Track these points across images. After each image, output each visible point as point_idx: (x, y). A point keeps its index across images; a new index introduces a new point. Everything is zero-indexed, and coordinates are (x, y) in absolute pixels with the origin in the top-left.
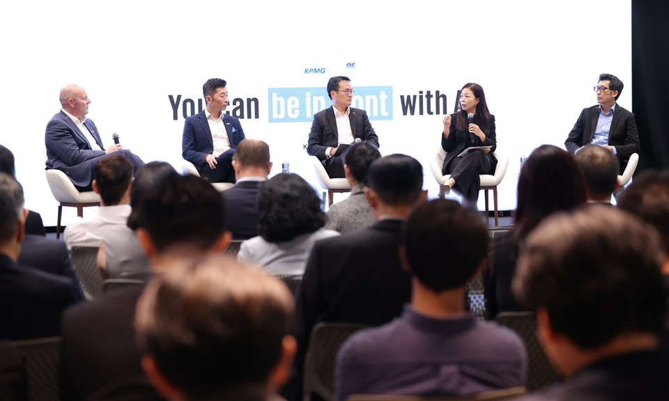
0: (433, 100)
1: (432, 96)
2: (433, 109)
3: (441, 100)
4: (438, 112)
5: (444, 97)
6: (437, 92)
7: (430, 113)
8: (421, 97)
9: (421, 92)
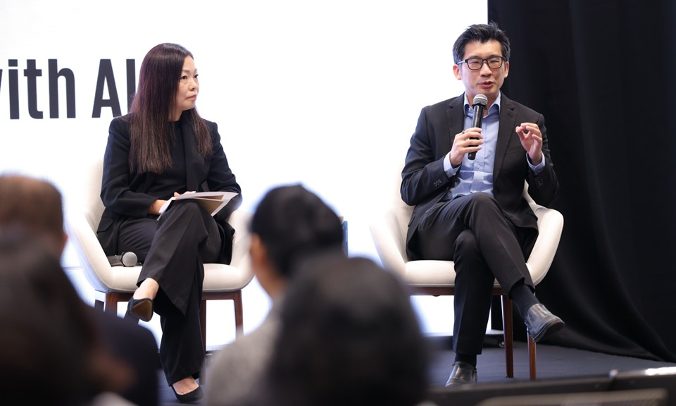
0: (43, 83)
1: (39, 73)
2: (43, 104)
3: (62, 81)
4: (54, 113)
5: (68, 74)
6: (53, 64)
7: (36, 114)
8: (13, 76)
9: (13, 63)
